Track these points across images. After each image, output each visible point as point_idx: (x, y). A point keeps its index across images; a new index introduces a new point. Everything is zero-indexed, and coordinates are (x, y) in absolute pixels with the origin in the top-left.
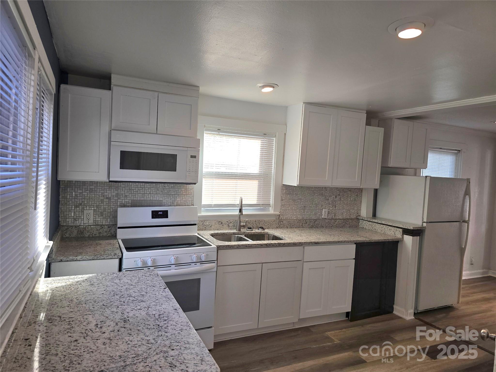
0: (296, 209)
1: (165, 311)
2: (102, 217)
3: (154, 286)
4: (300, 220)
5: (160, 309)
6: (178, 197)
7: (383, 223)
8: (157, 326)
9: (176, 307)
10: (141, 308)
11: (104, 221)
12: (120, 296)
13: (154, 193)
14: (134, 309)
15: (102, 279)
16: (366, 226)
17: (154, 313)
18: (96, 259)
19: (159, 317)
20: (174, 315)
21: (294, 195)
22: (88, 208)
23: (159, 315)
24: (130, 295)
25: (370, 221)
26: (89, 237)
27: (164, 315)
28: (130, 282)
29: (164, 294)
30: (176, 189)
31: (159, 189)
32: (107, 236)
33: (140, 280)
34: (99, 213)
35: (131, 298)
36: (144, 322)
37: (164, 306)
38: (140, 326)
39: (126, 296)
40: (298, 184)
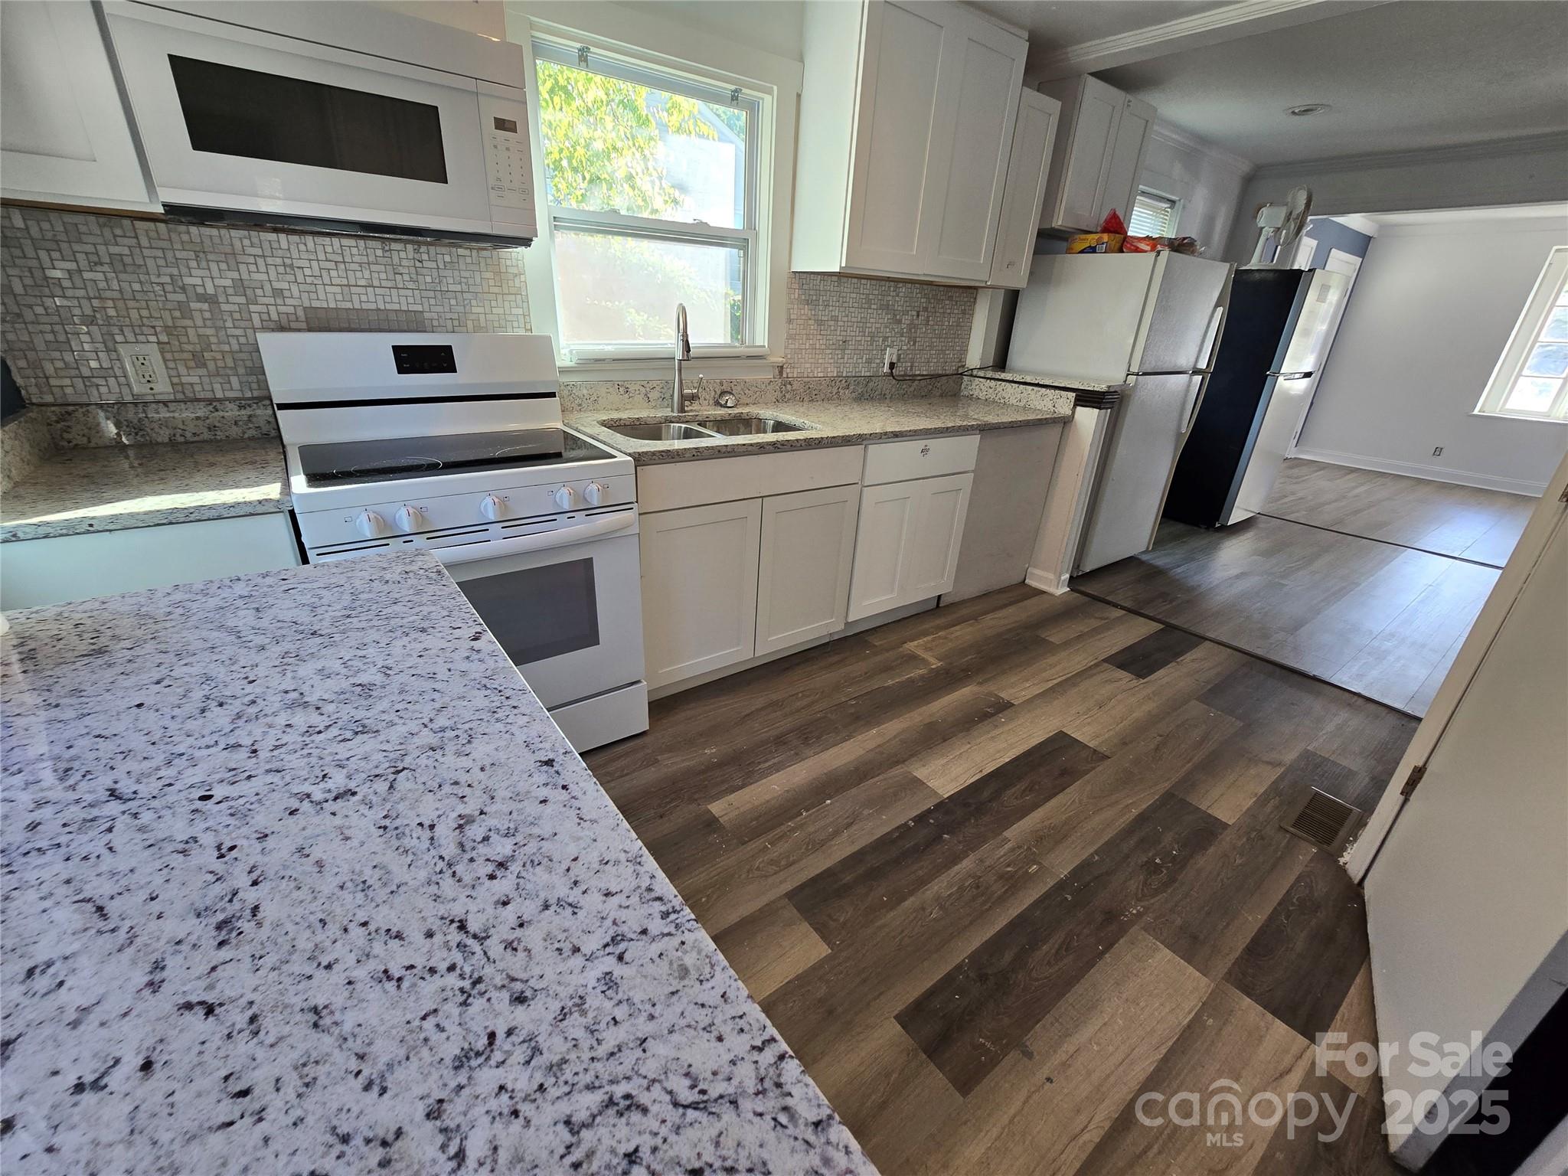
0: (823, 347)
1: (490, 784)
2: (202, 371)
3: (423, 630)
4: (833, 379)
5: (463, 778)
6: (474, 302)
7: (1028, 380)
8: (455, 936)
9: (547, 745)
10: (352, 785)
11: (217, 386)
12: (236, 706)
13: (384, 283)
14: (308, 796)
15: (170, 613)
16: (978, 390)
17: (428, 810)
18: (182, 520)
19: (461, 845)
20: (548, 809)
21: (821, 308)
22: (131, 337)
23: (463, 824)
24: (295, 695)
25: (991, 379)
26: (172, 444)
27: (492, 822)
28: (307, 620)
29: (476, 669)
30: (463, 274)
31: (401, 269)
32: (246, 436)
33: (358, 603)
34: (185, 355)
35: (301, 719)
36: (362, 916)
37: (481, 750)
38: (329, 967)
39: (274, 702)
40: (843, 265)
